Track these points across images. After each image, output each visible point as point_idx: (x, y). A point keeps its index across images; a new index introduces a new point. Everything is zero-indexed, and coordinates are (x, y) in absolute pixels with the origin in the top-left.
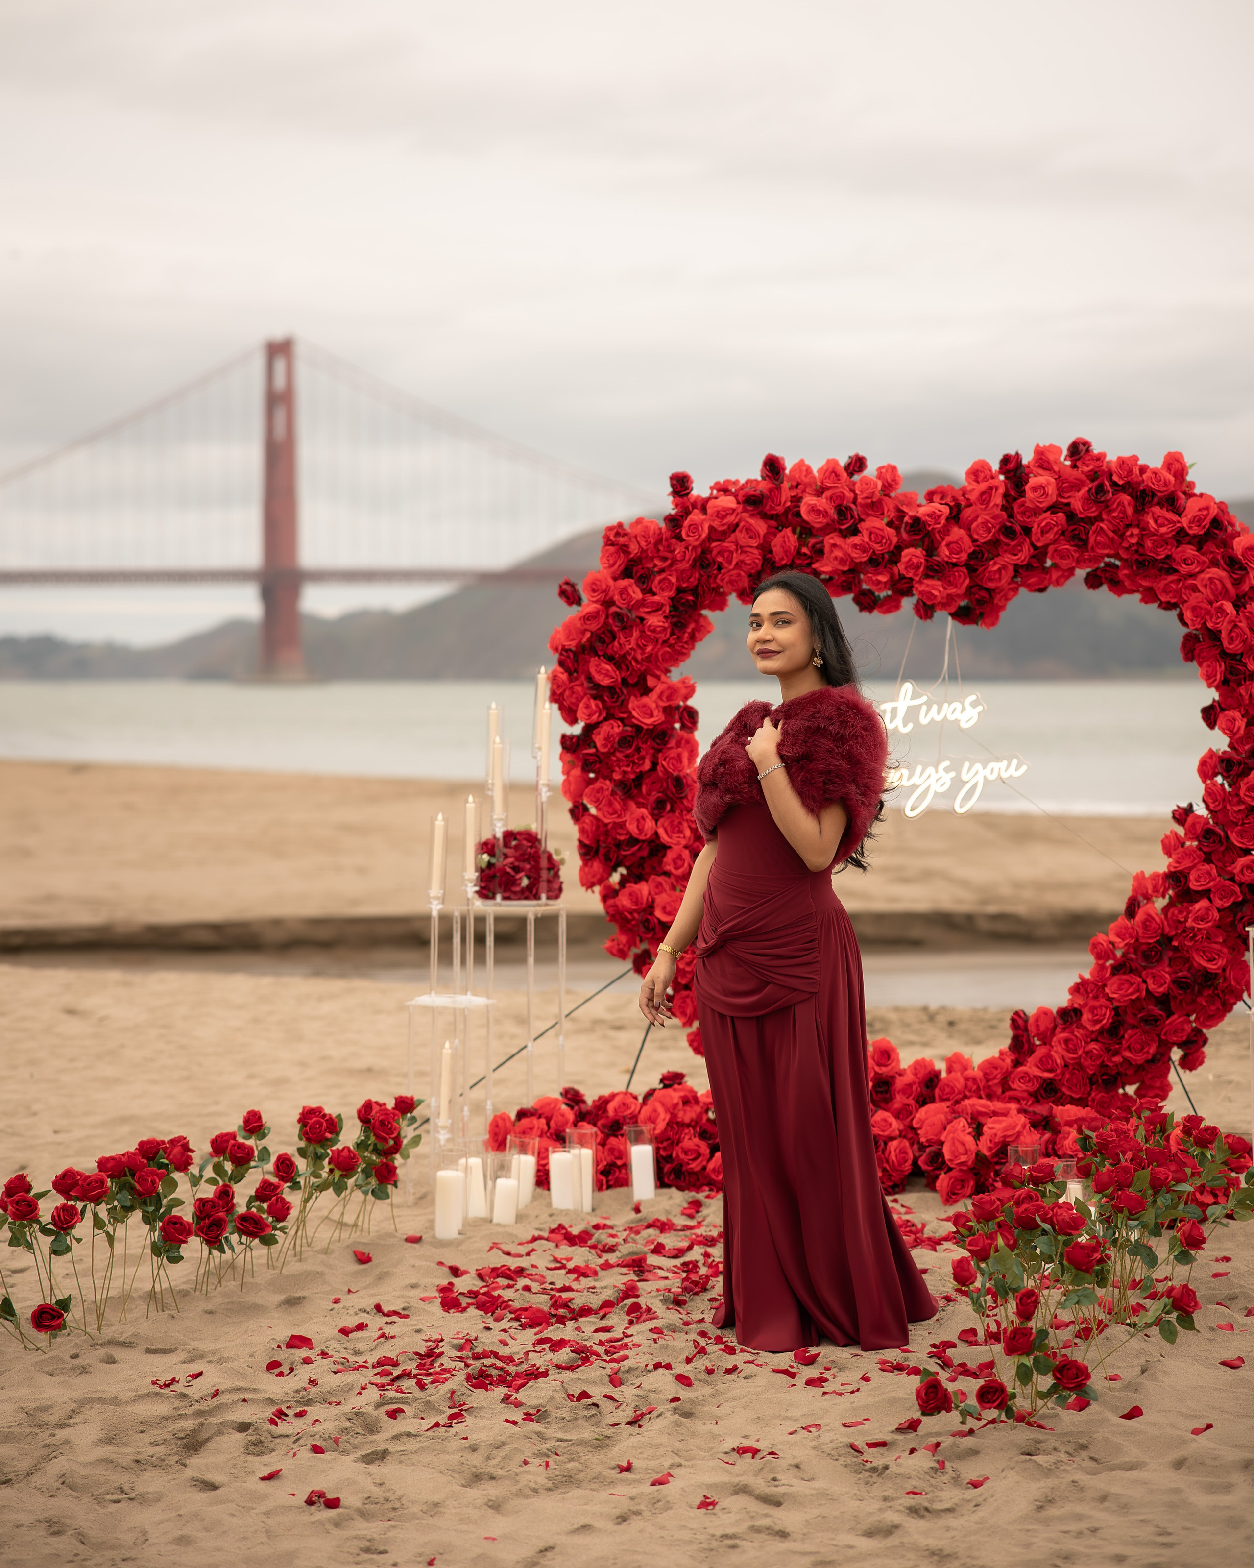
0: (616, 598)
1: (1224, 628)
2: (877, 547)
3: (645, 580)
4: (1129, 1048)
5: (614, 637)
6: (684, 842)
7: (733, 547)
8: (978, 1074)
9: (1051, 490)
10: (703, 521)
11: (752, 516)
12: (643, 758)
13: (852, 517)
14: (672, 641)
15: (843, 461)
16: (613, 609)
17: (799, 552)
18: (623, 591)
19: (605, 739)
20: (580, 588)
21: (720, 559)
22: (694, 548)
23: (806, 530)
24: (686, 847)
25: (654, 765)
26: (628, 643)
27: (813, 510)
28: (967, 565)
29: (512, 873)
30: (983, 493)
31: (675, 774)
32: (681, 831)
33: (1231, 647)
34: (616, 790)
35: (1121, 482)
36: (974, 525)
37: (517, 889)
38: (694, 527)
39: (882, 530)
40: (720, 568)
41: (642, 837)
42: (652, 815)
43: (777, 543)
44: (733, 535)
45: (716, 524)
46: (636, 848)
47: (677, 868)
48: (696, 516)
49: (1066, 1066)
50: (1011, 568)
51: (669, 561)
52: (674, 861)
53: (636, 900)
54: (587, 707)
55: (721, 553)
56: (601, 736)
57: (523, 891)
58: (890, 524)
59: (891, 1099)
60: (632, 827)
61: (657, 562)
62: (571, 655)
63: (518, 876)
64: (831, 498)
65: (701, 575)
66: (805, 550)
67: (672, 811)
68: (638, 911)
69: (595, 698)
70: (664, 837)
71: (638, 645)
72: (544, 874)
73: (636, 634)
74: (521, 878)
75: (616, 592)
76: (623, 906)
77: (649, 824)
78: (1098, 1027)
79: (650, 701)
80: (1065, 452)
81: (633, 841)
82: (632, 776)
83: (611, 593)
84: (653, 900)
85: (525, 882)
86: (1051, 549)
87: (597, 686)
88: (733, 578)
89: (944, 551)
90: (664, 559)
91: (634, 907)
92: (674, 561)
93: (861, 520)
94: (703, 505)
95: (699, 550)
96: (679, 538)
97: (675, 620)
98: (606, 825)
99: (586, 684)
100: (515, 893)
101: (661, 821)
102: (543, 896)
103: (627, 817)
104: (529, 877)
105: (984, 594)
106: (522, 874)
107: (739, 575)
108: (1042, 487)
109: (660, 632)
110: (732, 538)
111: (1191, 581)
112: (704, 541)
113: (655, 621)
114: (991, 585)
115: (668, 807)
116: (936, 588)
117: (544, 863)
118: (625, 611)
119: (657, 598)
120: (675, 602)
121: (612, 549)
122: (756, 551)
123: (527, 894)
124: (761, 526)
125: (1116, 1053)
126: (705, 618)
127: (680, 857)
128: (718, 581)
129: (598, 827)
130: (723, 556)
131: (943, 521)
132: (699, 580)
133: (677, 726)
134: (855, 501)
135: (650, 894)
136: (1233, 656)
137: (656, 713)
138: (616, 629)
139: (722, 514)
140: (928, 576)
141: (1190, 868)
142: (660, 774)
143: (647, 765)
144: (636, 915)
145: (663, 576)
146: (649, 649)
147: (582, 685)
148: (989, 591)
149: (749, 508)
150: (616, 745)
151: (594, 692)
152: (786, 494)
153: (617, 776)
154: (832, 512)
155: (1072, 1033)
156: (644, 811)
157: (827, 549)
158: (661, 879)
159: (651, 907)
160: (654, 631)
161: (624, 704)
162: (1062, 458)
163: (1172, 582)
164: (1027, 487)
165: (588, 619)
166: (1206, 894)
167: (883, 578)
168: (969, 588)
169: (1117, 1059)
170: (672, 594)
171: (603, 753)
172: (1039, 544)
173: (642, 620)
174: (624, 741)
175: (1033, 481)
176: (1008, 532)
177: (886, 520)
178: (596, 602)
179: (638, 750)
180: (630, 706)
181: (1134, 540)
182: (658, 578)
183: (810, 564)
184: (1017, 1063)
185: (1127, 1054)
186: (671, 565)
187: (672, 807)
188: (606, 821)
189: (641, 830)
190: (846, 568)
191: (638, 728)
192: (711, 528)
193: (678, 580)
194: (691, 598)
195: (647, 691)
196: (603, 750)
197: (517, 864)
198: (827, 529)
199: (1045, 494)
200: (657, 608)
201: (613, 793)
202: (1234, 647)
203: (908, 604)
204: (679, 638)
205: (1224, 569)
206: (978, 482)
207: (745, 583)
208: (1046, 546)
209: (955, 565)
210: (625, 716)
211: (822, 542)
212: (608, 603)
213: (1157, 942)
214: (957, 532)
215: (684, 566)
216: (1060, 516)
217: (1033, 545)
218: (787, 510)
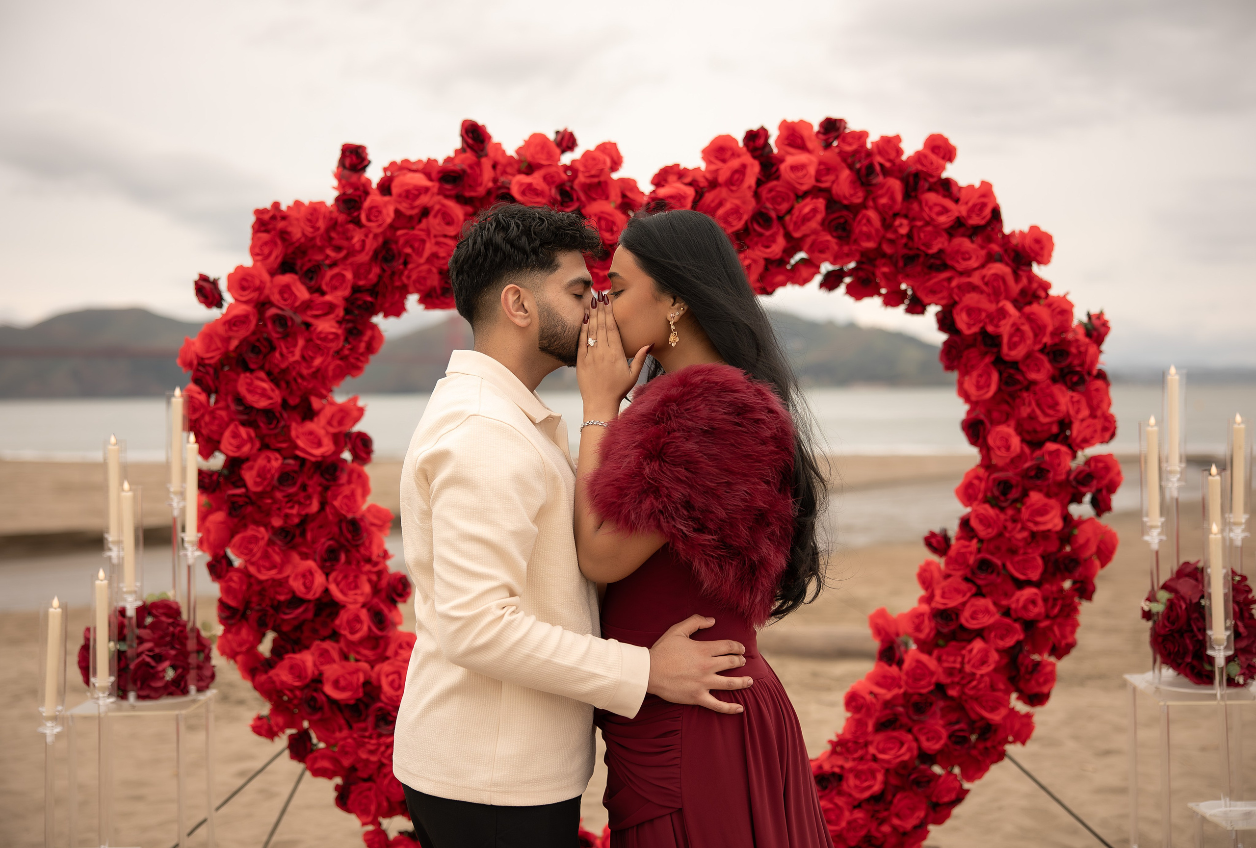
0: (276, 298)
1: (1005, 329)
3: (311, 277)
4: (898, 816)
5: (273, 348)
6: (361, 599)
9: (812, 170)
10: (386, 204)
11: (448, 198)
12: (309, 497)
13: (579, 199)
14: (346, 352)
15: (552, 136)
16: (273, 311)
18: (286, 290)
19: (259, 475)
20: (223, 286)
21: (408, 250)
22: (376, 236)
24: (364, 606)
25: (323, 505)
26: (292, 355)
27: (529, 189)
29: (153, 663)
31: (350, 516)
32: (357, 587)
33: (1013, 353)
34: (275, 539)
35: (888, 165)
36: (721, 212)
37: (159, 684)
38: (376, 211)
40: (406, 264)
41: (310, 596)
42: (322, 567)
44: (424, 221)
45: (403, 207)
46: (300, 610)
47: (353, 632)
48: (377, 197)
50: (762, 263)
51: (344, 253)
52: (349, 622)
54: (235, 435)
55: (409, 243)
56: (254, 472)
57: (168, 684)
58: (619, 210)
60: (297, 585)
61: (329, 252)
62: (211, 371)
63: (160, 668)
64: (545, 179)
65: (383, 270)
67: (348, 562)
68: (301, 689)
69: (244, 424)
70: (337, 595)
71: (303, 357)
72: (193, 660)
73: (301, 343)
74: (164, 671)
75: (276, 291)
76: (283, 683)
77: (319, 579)
78: (867, 794)
79: (317, 426)
80: (817, 130)
81: (296, 601)
82: (296, 520)
83: (267, 292)
84: (321, 673)
85: (170, 674)
86: (809, 241)
87: (249, 409)
88: (423, 274)
90: (338, 249)
91: (297, 684)
92: (352, 252)
93: (584, 204)
95: (380, 240)
96: (358, 223)
97: (350, 325)
98: (260, 582)
99: (233, 407)
100: (156, 690)
101: (333, 576)
102: (193, 689)
103: (288, 571)
104: (174, 667)
106: (167, 663)
108: (804, 167)
109: (332, 341)
110: (423, 225)
111: (965, 280)
112: (388, 228)
113: (326, 326)
115: (343, 557)
117: (191, 645)
118: (288, 313)
119: (328, 298)
120: (350, 303)
121: (265, 236)
123: (173, 688)
124: (458, 212)
125: (882, 822)
126: (374, 327)
127: (357, 619)
128: (404, 279)
129: (250, 585)
130: (412, 247)
132: (380, 277)
133: (347, 455)
135: (315, 665)
136: (1015, 364)
137: (324, 441)
138: (275, 335)
139: (412, 194)
141: (964, 604)
142: (331, 517)
143: (315, 506)
144: (298, 693)
145: (336, 270)
146: (317, 362)
147: (227, 408)
149: (448, 186)
150: (275, 481)
151: (244, 417)
152: (487, 174)
153: (277, 522)
154: (553, 193)
155: (831, 801)
156: (311, 564)
158: (328, 645)
159: (318, 681)
160: (325, 339)
161: (285, 431)
162: (815, 136)
163: (944, 280)
164: (783, 169)
165: (235, 325)
166: (980, 633)
169: (886, 829)
170: (347, 292)
171: (255, 493)
172: (797, 235)
173: (309, 325)
174: (285, 477)
175: (790, 160)
176: (762, 219)
177: (613, 205)
178: (246, 302)
179: (304, 487)
180: (293, 434)
181: (904, 231)
182: (330, 273)
185: (896, 821)
186: (346, 258)
187: (347, 557)
188: (262, 577)
189: (308, 588)
191: (303, 461)
192: (397, 211)
193: (355, 276)
194: (369, 299)
195: (309, 414)
196: (254, 489)
197: (157, 650)
199: (808, 175)
200: (328, 311)
201: (270, 543)
202: (1018, 353)
204: (353, 349)
205: (1007, 264)
206: (724, 161)
207: (434, 281)
208: (803, 238)
210: (284, 445)
212: (262, 305)
213: (930, 692)
215: (363, 258)
216: (821, 203)
217: (788, 236)
218: (489, 192)
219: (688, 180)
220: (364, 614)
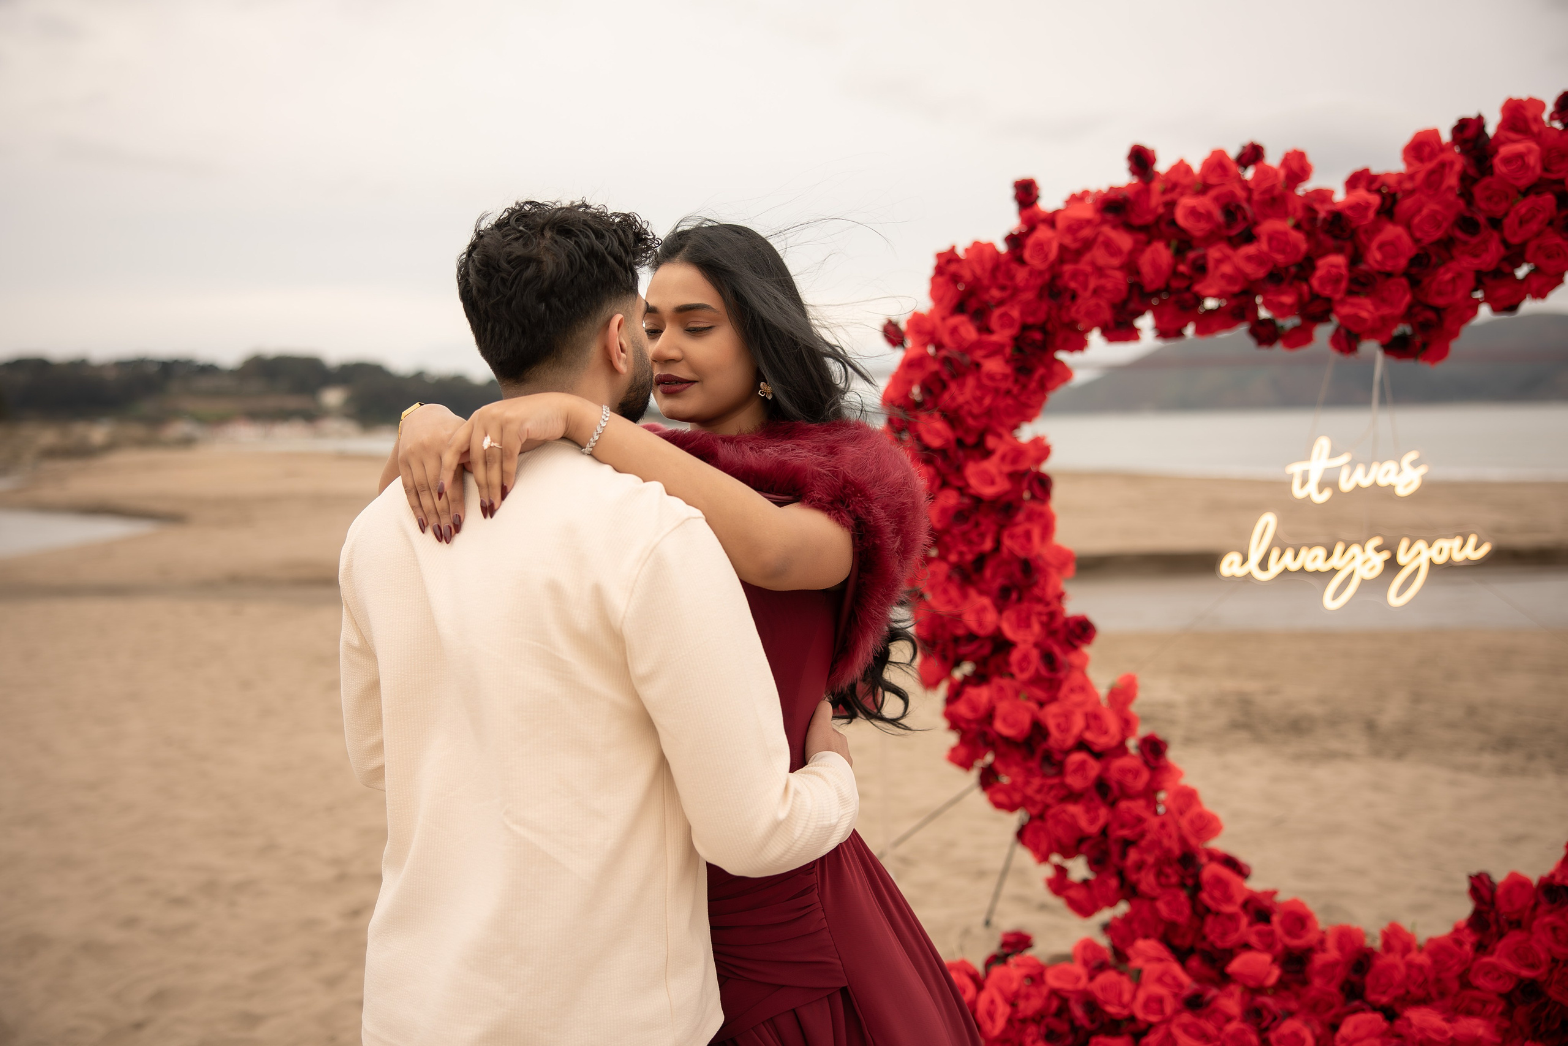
0: (948, 339)
2: (1279, 258)
3: (980, 317)
5: (945, 388)
6: (1032, 639)
7: (1088, 269)
8: (1422, 959)
9: (1532, 160)
10: (1051, 238)
11: (1115, 227)
12: (982, 537)
13: (1245, 218)
14: (1016, 392)
15: (1233, 152)
16: (943, 353)
17: (1175, 273)
18: (954, 331)
19: (940, 512)
20: (905, 328)
21: (1073, 285)
22: (1040, 273)
23: (1184, 242)
24: (1034, 645)
25: (998, 544)
26: (963, 394)
27: (1193, 212)
28: (1406, 274)
30: (1431, 173)
31: (1022, 554)
32: (1028, 625)
34: (953, 574)
36: (1417, 220)
38: (1040, 246)
39: (1285, 234)
40: (1074, 297)
41: (982, 632)
42: (995, 605)
43: (1145, 261)
44: (1089, 254)
45: (1068, 240)
46: (977, 643)
47: (1023, 671)
48: (1043, 233)
49: (1555, 961)
50: (1471, 276)
51: (1010, 291)
52: (1020, 661)
53: (974, 708)
55: (1075, 275)
56: (935, 509)
58: (1297, 227)
59: (1305, 983)
60: (970, 620)
61: (994, 292)
64: (1216, 199)
65: (1051, 308)
66: (1182, 268)
67: (1020, 600)
68: (976, 722)
69: (926, 462)
70: (1008, 631)
71: (974, 397)
73: (971, 382)
75: (949, 332)
76: (963, 713)
77: (991, 618)
79: (991, 465)
80: (1550, 108)
81: (973, 637)
82: (972, 558)
83: (940, 334)
84: (995, 708)
86: (1533, 245)
87: (926, 448)
88: (1093, 308)
89: (1375, 255)
90: (1002, 288)
91: (974, 717)
92: (1016, 291)
93: (1256, 223)
94: (1051, 220)
95: (1047, 275)
96: (1021, 261)
97: (1019, 364)
98: (943, 616)
99: (915, 447)
101: (1006, 614)
103: (966, 608)
105: (1430, 315)
107: (1098, 305)
108: (1520, 156)
109: (1000, 380)
110: (1088, 257)
112: (1052, 266)
113: (994, 366)
114: (1440, 302)
115: (1014, 596)
116: (1365, 309)
118: (955, 354)
119: (995, 338)
120: (1018, 341)
121: (940, 280)
122: (1118, 275)
124: (1124, 241)
126: (1061, 363)
127: (1027, 658)
128: (1072, 314)
129: (935, 618)
130: (1077, 281)
131: (1371, 214)
132: (1048, 314)
133: (1026, 495)
134: (1249, 200)
135: (990, 700)
137: (998, 480)
138: (947, 378)
139: (1075, 227)
140: (1351, 293)
142: (1006, 556)
143: (988, 545)
144: (973, 726)
145: (1003, 309)
146: (987, 401)
147: (911, 447)
148: (1437, 310)
149: (1110, 217)
151: (925, 457)
152: (1156, 200)
153: (954, 558)
154: (1219, 215)
156: (986, 601)
157: (1211, 264)
159: (990, 716)
160: (993, 379)
161: (960, 470)
162: (1546, 117)
164: (1497, 161)
165: (914, 364)
167: (1287, 299)
168: (1410, 307)
170: (1015, 332)
171: (938, 530)
172: (1515, 240)
173: (978, 366)
174: (960, 515)
175: (1505, 150)
176: (1468, 224)
177: (1290, 222)
179: (977, 524)
180: (968, 472)
182: (997, 313)
183: (1188, 288)
184: (1481, 948)
186: (1011, 296)
187: (1019, 596)
188: (943, 611)
189: (980, 624)
190: (1236, 289)
191: (978, 500)
192: (1062, 248)
193: (1022, 313)
194: (1038, 337)
195: (988, 454)
196: (938, 525)
198: (1211, 239)
199: (1525, 166)
200: (995, 351)
201: (949, 578)
203: (1323, 333)
204: (1024, 387)
206: (1422, 160)
207: (1107, 315)
208: (1523, 245)
209: (1389, 275)
210: (961, 484)
211: (1204, 257)
214: (1392, 231)
215: (1029, 296)
216: (1548, 199)
217: (1505, 243)
218: (1159, 218)
219: (1375, 186)
220: (1035, 654)
